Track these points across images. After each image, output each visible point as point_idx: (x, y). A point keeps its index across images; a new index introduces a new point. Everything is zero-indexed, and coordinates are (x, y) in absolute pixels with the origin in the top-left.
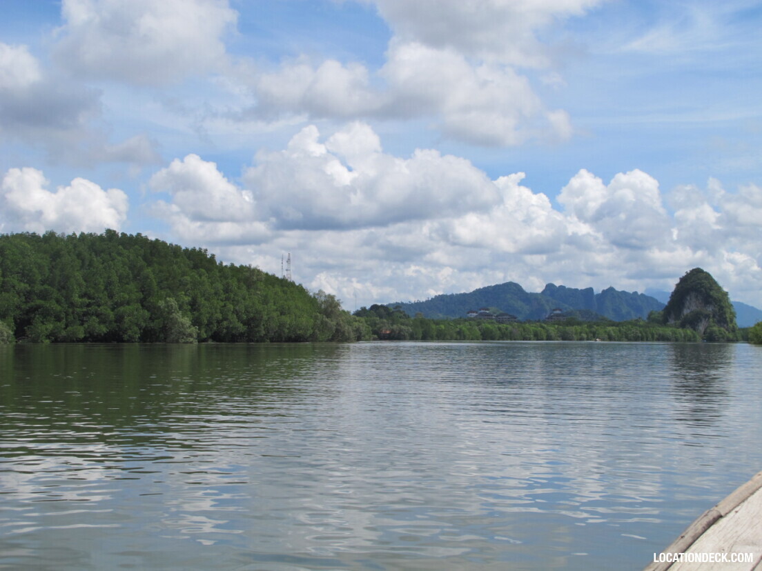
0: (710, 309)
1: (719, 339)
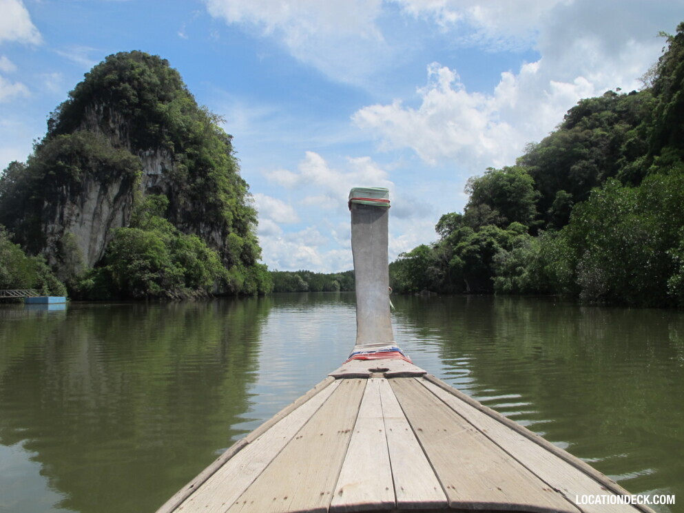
1: (168, 287)
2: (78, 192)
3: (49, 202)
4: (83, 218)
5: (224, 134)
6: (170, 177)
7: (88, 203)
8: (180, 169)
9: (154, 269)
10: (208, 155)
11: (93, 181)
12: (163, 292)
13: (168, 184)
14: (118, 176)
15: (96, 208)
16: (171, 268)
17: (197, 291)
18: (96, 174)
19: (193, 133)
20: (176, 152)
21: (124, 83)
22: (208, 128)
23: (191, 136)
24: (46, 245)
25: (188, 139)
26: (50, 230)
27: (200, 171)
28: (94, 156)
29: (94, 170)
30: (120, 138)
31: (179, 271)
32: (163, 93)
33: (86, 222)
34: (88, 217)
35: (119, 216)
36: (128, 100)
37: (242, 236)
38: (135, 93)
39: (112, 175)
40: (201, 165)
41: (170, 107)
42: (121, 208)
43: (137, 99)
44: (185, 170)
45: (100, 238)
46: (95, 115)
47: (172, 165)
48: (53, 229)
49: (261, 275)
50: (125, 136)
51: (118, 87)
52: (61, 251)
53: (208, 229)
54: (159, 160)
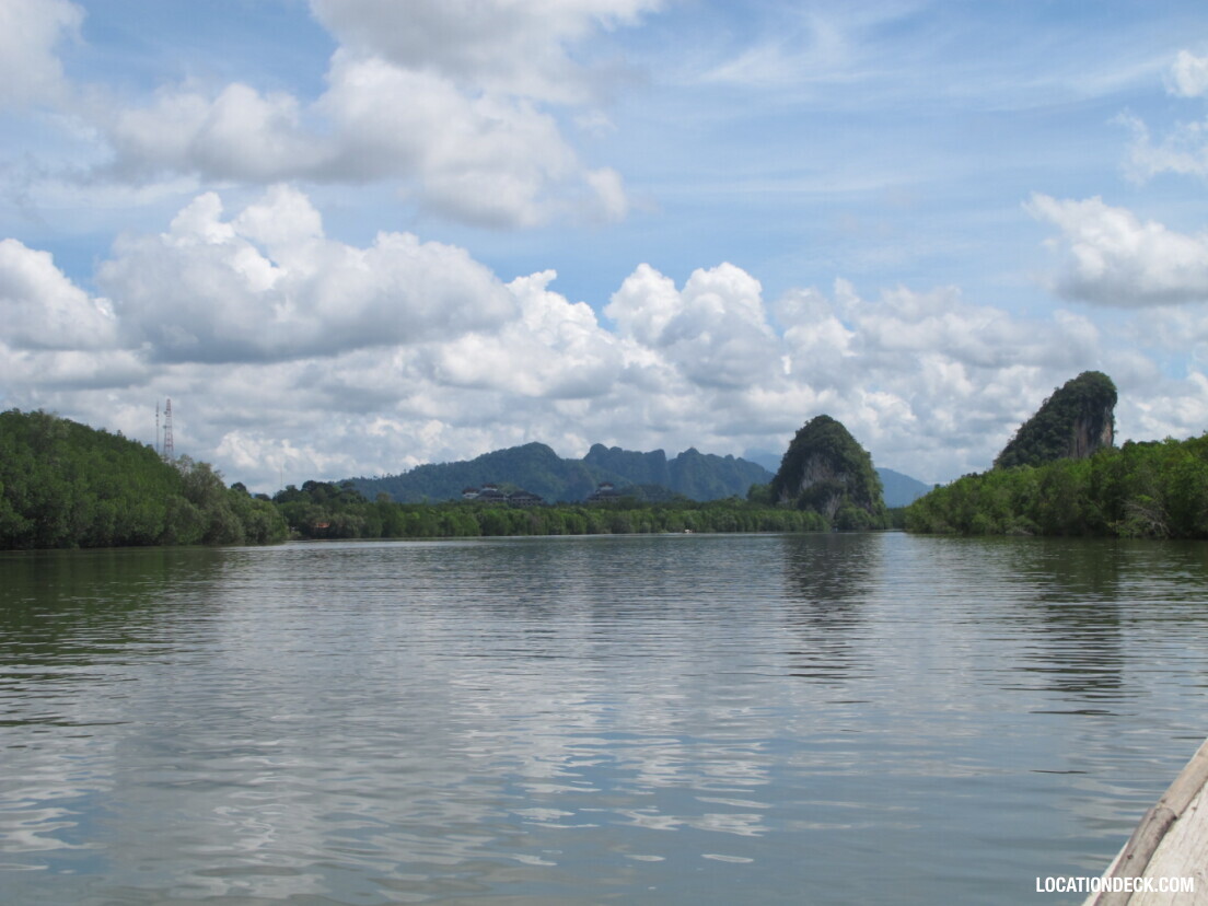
0: (843, 480)
1: (855, 525)
6: (851, 484)
8: (852, 479)
20: (851, 471)
25: (854, 463)
27: (860, 479)
30: (830, 468)
35: (840, 503)
37: (876, 500)
40: (861, 476)
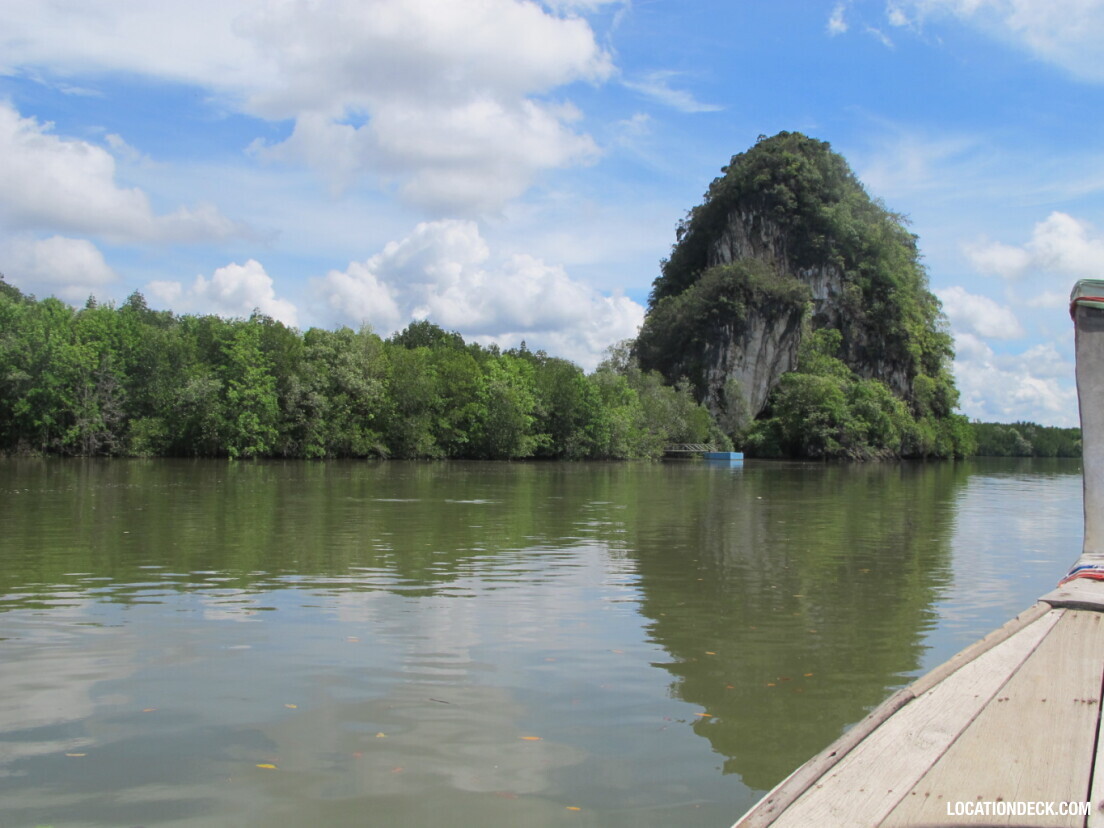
1: (848, 445)
2: (742, 330)
3: (711, 344)
4: (745, 363)
5: (907, 233)
6: (839, 303)
7: (752, 344)
8: (853, 292)
9: (832, 423)
10: (889, 271)
11: (757, 318)
12: (843, 451)
13: (837, 311)
14: (786, 310)
15: (761, 349)
16: (851, 422)
17: (882, 451)
18: (761, 310)
19: (866, 241)
20: (846, 269)
21: (779, 184)
22: (887, 232)
23: (865, 246)
24: (707, 394)
25: (860, 250)
26: (711, 377)
27: (878, 293)
28: (758, 288)
29: (760, 305)
30: (776, 255)
31: (860, 426)
32: (827, 191)
33: (750, 366)
34: (751, 359)
35: (785, 358)
36: (785, 205)
37: (932, 376)
38: (793, 196)
39: (779, 310)
40: (880, 284)
41: (838, 211)
42: (787, 349)
43: (796, 203)
44: (858, 293)
45: (764, 384)
46: (742, 225)
47: (842, 286)
48: (715, 375)
49: (959, 431)
50: (782, 253)
51: (771, 191)
52: (722, 402)
53: (888, 369)
54: (825, 279)
